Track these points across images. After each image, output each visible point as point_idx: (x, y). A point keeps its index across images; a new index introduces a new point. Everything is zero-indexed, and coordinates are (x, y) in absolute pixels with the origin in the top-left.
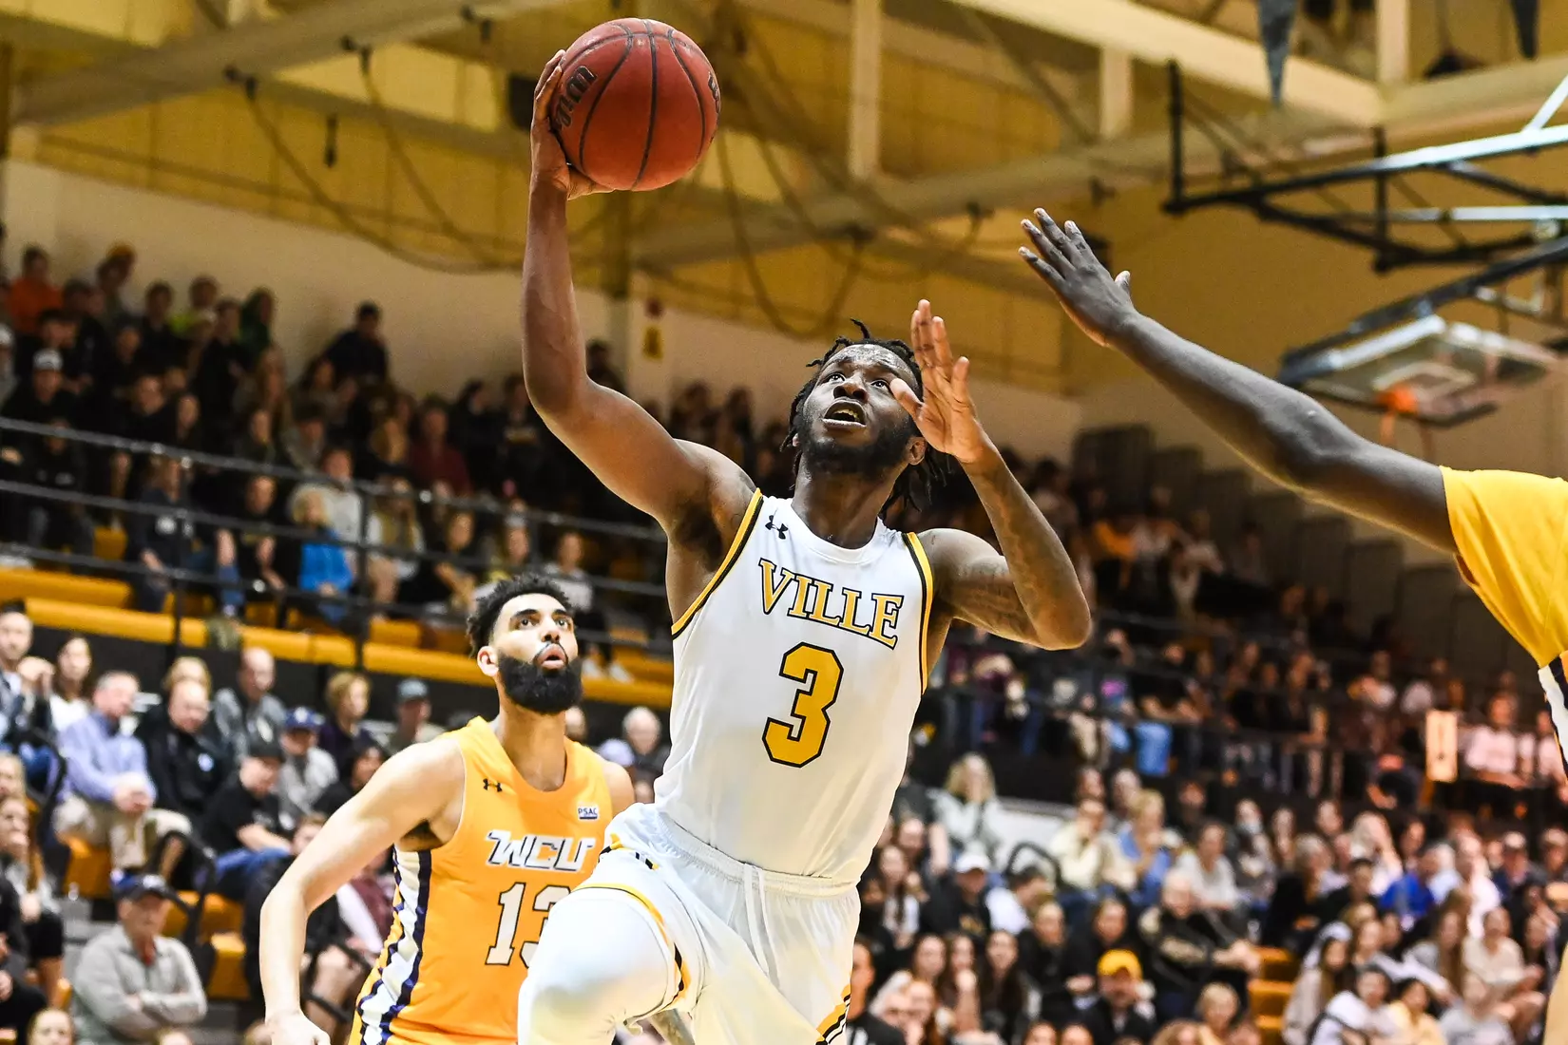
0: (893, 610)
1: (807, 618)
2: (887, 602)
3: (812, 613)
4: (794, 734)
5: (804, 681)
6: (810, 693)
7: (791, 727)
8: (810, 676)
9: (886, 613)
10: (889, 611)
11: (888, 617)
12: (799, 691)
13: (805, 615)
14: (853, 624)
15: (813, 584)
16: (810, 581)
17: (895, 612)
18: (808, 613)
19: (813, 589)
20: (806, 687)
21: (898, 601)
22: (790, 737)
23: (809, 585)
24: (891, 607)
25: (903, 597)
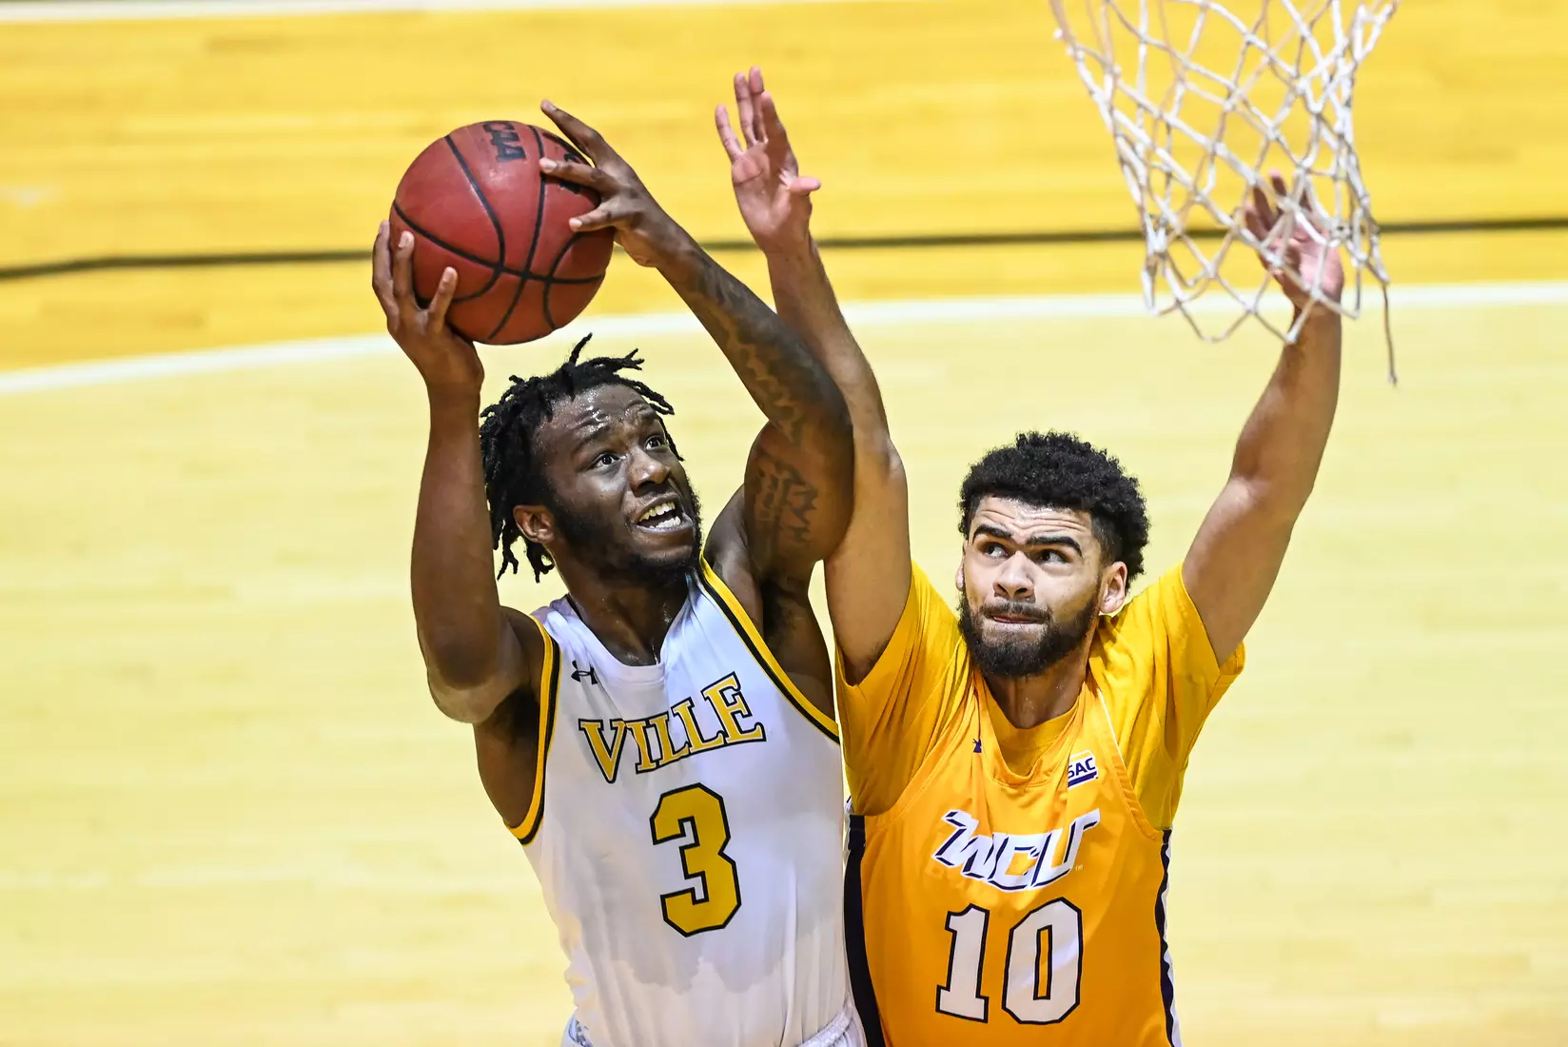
0: (733, 696)
1: (658, 767)
2: (721, 692)
3: (662, 758)
4: (700, 895)
5: (683, 834)
6: (697, 844)
7: (692, 891)
8: (687, 826)
9: (728, 705)
10: (730, 700)
11: (733, 708)
12: (682, 849)
13: (654, 765)
14: (703, 741)
15: (648, 726)
16: (644, 724)
17: (738, 697)
18: (657, 761)
19: (651, 731)
20: (689, 839)
21: (731, 682)
22: (695, 902)
23: (644, 728)
24: (728, 694)
25: (733, 674)
